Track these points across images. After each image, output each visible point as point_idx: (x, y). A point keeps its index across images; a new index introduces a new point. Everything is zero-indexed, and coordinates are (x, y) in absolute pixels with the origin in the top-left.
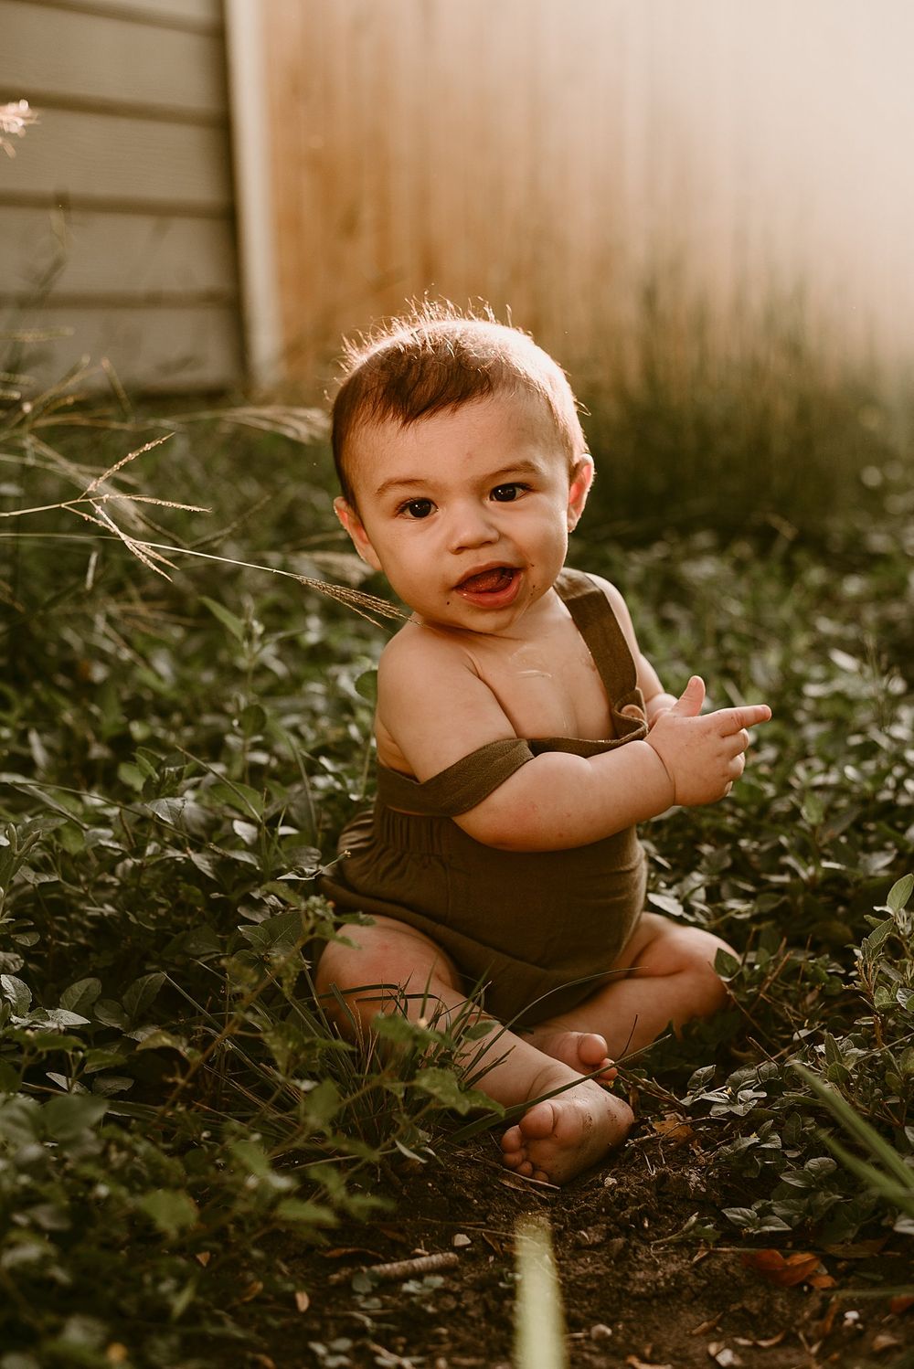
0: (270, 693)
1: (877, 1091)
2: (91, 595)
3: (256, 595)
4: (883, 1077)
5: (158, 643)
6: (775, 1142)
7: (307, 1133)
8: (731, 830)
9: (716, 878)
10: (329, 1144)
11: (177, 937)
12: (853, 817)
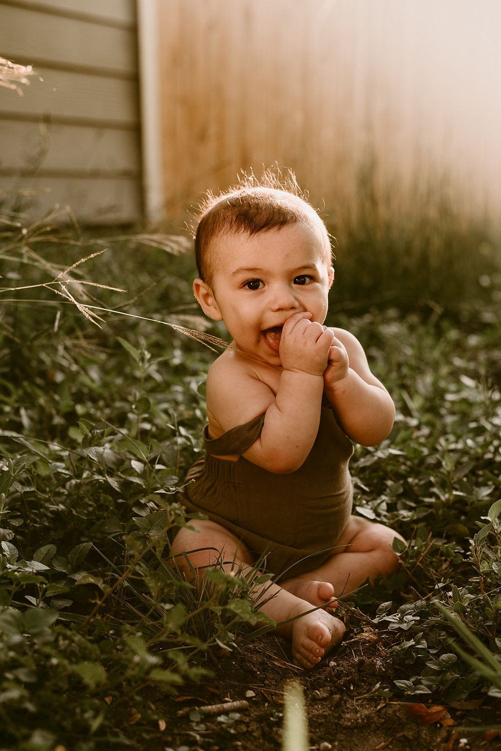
0: (153, 391)
1: (480, 618)
2: (56, 335)
3: (146, 337)
4: (484, 610)
5: (92, 362)
6: (424, 644)
7: (167, 633)
8: (404, 472)
9: (394, 499)
10: (179, 639)
11: (98, 523)
12: (470, 467)
